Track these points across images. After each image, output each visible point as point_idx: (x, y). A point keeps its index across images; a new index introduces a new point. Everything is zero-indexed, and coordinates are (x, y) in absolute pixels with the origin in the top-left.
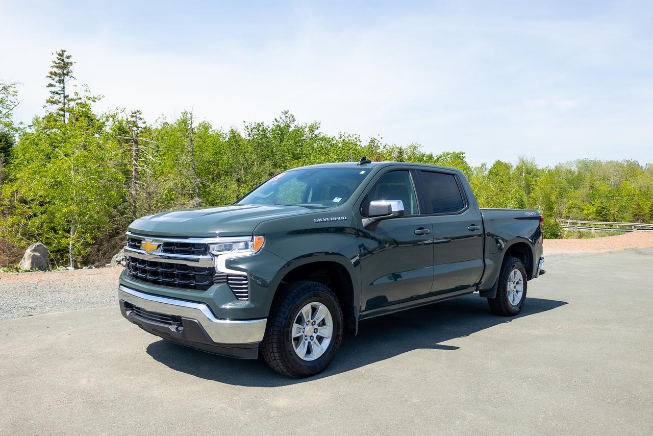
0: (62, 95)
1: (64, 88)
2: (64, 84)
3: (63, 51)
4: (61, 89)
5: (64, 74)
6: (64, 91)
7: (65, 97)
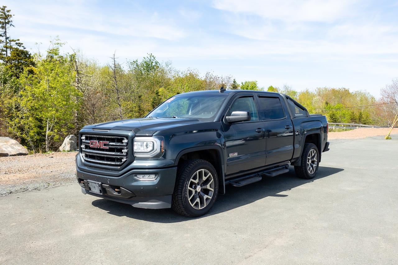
0: (5, 37)
1: (6, 32)
2: (6, 29)
3: (4, 7)
4: (3, 33)
5: (6, 23)
6: (6, 34)
7: (7, 38)
